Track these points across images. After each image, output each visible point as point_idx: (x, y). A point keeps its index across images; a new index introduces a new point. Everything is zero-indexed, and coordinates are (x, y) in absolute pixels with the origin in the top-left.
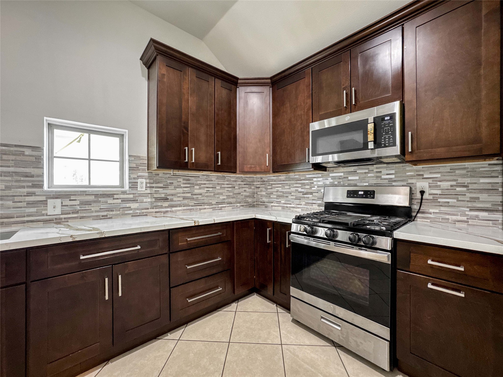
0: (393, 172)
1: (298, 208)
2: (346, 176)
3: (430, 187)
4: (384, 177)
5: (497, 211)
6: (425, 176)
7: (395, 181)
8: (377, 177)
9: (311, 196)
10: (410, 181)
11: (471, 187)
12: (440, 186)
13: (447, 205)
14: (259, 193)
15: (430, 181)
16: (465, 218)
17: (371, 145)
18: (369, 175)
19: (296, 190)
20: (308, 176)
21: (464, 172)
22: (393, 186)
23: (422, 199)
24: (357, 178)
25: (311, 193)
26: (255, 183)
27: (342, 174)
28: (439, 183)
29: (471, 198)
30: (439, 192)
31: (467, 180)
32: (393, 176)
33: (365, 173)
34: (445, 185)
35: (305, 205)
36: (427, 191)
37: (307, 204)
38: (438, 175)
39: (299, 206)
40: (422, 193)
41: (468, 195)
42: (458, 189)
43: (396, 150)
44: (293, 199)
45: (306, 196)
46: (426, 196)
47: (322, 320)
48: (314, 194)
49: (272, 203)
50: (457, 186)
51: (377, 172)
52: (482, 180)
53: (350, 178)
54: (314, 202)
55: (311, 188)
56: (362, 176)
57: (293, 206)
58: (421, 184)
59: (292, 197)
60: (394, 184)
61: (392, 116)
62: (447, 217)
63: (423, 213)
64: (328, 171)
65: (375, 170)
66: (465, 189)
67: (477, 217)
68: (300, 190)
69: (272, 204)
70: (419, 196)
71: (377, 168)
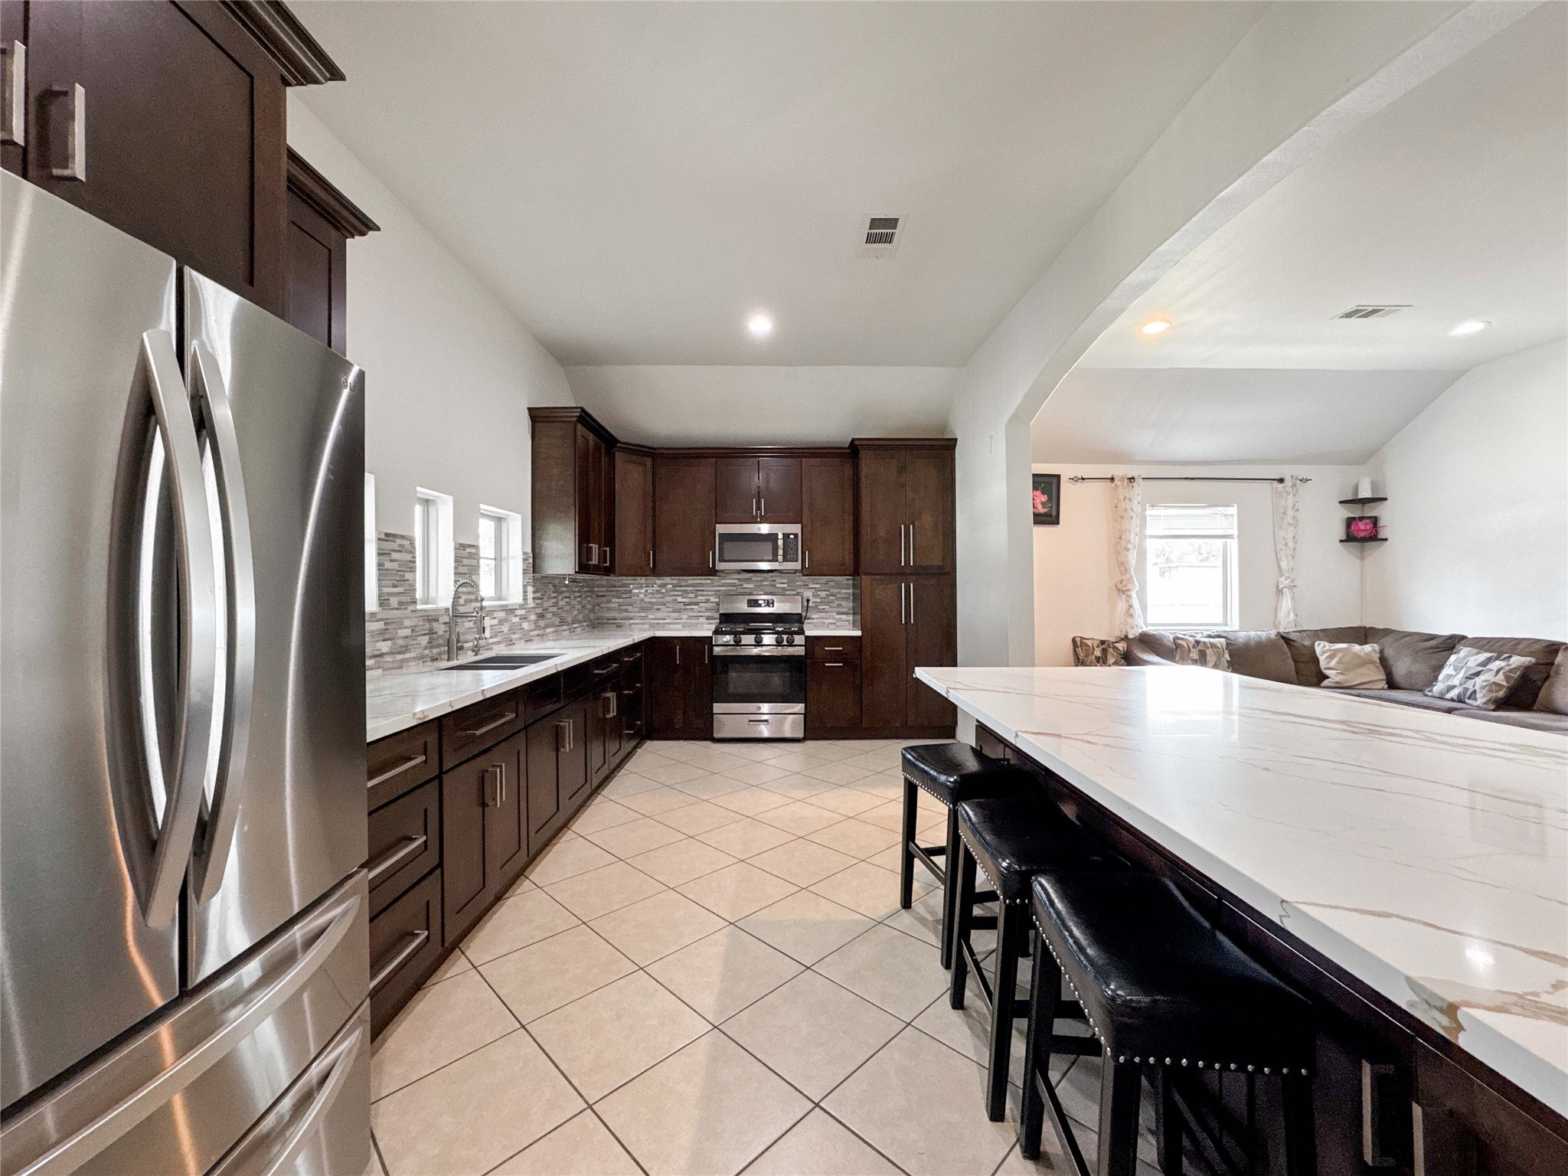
0: (786, 581)
1: (677, 623)
2: (741, 583)
3: (813, 596)
4: (779, 586)
5: (850, 614)
6: (810, 586)
7: (787, 590)
8: (772, 586)
9: (697, 607)
10: (799, 590)
11: (838, 596)
12: (819, 595)
13: (823, 611)
14: (602, 605)
15: (813, 590)
16: (833, 621)
17: (780, 558)
18: (765, 583)
19: (673, 600)
20: (690, 582)
21: (833, 584)
22: (786, 595)
23: (808, 606)
24: (752, 586)
25: (697, 604)
26: (596, 589)
27: (736, 581)
28: (819, 593)
29: (838, 605)
30: (818, 600)
31: (835, 591)
32: (785, 586)
33: (761, 581)
34: (823, 594)
35: (687, 619)
36: (812, 600)
37: (690, 617)
38: (818, 586)
39: (679, 621)
40: (808, 601)
41: (837, 602)
42: (830, 598)
43: (797, 565)
44: (669, 612)
45: (688, 607)
46: (811, 604)
47: (751, 723)
48: (701, 605)
49: (631, 619)
50: (831, 595)
51: (772, 580)
52: (843, 591)
53: (745, 586)
54: (701, 614)
55: (696, 596)
56: (757, 584)
57: (670, 621)
58: (808, 594)
59: (668, 610)
60: (787, 593)
61: (796, 535)
62: (824, 621)
63: (809, 619)
64: (720, 576)
65: (770, 579)
66: (833, 598)
67: (841, 619)
68: (680, 599)
69: (631, 621)
70: (805, 603)
71: (772, 576)
